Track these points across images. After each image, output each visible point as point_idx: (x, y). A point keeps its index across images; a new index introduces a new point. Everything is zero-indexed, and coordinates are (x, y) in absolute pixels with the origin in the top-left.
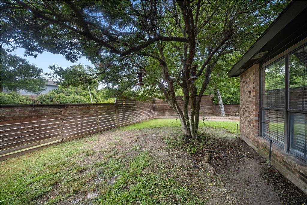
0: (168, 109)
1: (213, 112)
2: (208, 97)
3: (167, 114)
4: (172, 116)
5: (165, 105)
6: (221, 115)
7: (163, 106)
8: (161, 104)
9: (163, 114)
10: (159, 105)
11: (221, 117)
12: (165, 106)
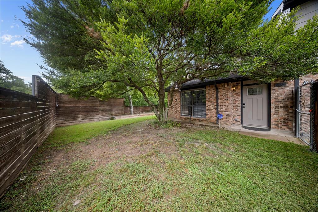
0: (82, 111)
1: (124, 112)
2: (121, 99)
3: (80, 117)
4: (88, 120)
5: (77, 105)
6: (131, 114)
7: (73, 107)
8: (71, 104)
9: (74, 118)
10: (66, 105)
11: (131, 115)
12: (78, 107)
